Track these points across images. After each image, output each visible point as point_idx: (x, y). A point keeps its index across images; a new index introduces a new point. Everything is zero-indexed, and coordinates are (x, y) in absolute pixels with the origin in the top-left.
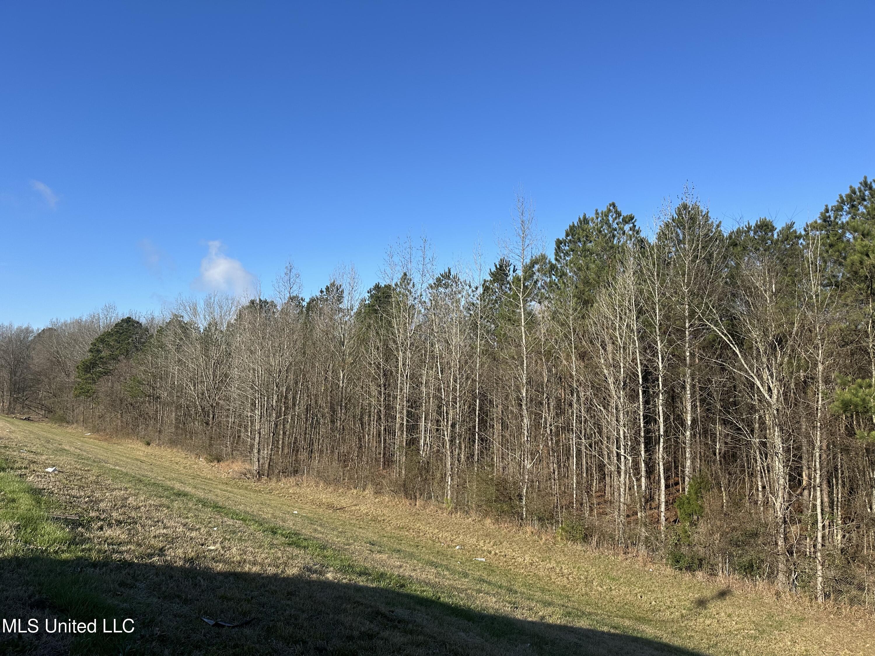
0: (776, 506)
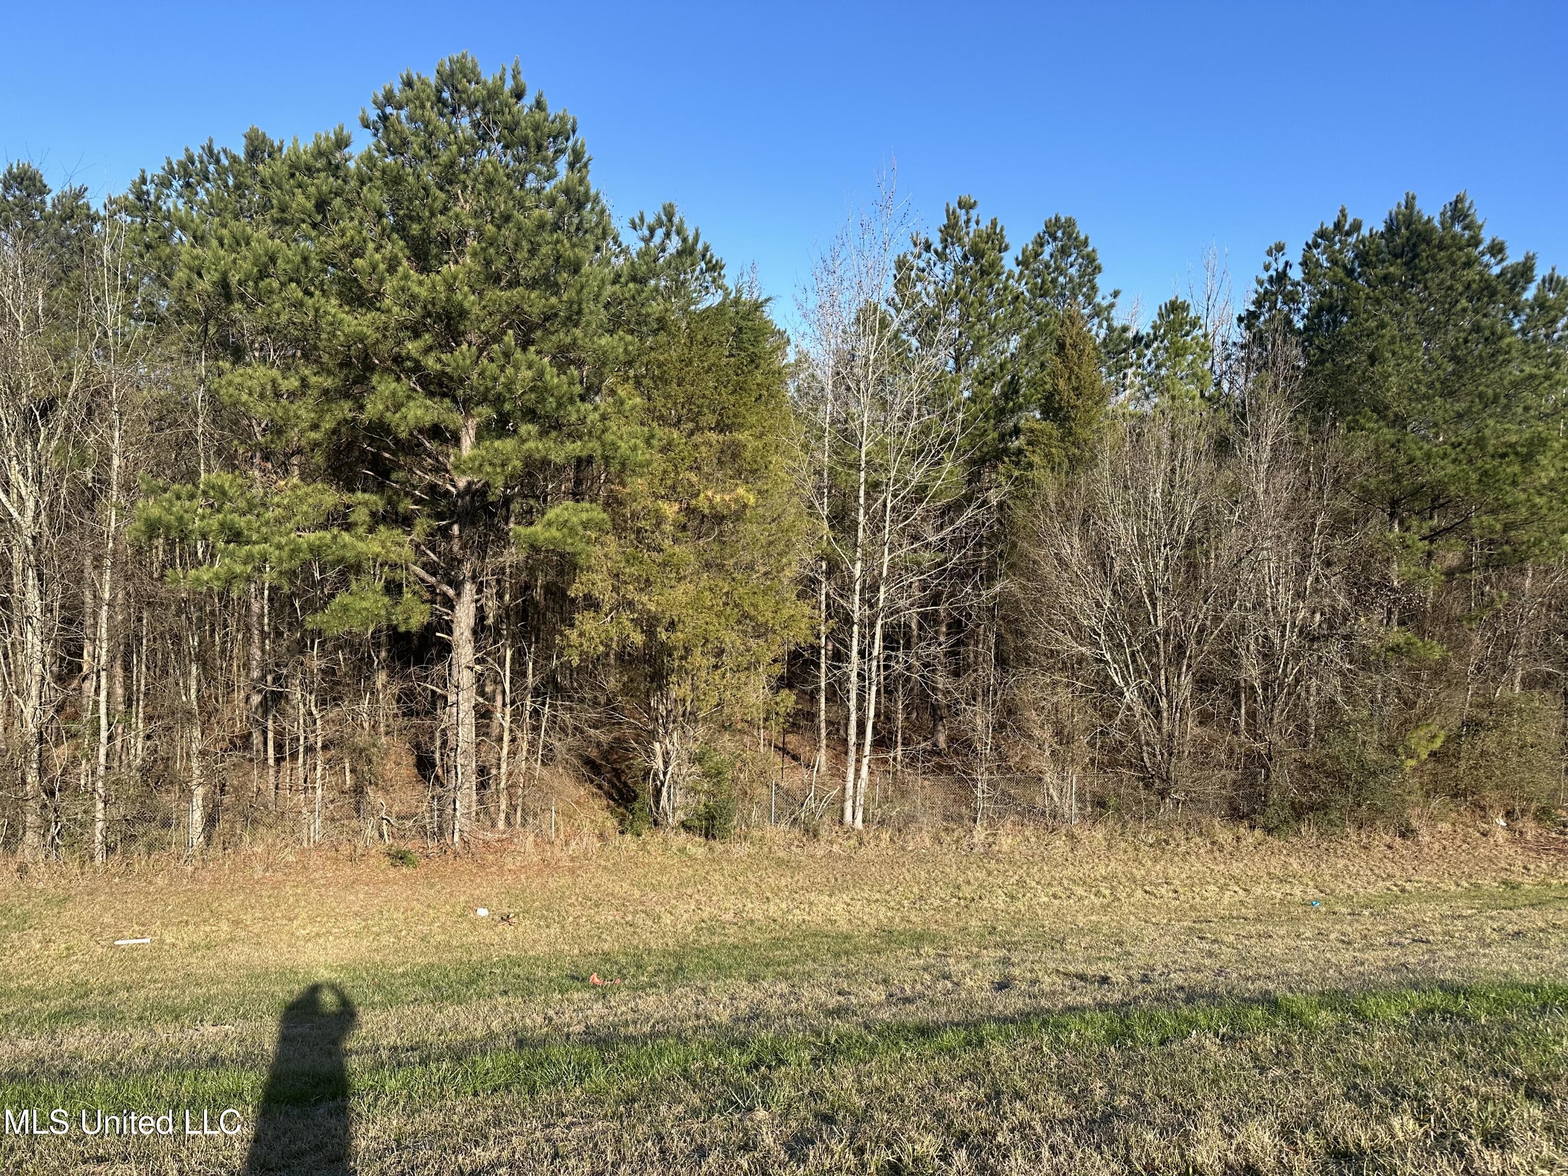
0: (25, 714)
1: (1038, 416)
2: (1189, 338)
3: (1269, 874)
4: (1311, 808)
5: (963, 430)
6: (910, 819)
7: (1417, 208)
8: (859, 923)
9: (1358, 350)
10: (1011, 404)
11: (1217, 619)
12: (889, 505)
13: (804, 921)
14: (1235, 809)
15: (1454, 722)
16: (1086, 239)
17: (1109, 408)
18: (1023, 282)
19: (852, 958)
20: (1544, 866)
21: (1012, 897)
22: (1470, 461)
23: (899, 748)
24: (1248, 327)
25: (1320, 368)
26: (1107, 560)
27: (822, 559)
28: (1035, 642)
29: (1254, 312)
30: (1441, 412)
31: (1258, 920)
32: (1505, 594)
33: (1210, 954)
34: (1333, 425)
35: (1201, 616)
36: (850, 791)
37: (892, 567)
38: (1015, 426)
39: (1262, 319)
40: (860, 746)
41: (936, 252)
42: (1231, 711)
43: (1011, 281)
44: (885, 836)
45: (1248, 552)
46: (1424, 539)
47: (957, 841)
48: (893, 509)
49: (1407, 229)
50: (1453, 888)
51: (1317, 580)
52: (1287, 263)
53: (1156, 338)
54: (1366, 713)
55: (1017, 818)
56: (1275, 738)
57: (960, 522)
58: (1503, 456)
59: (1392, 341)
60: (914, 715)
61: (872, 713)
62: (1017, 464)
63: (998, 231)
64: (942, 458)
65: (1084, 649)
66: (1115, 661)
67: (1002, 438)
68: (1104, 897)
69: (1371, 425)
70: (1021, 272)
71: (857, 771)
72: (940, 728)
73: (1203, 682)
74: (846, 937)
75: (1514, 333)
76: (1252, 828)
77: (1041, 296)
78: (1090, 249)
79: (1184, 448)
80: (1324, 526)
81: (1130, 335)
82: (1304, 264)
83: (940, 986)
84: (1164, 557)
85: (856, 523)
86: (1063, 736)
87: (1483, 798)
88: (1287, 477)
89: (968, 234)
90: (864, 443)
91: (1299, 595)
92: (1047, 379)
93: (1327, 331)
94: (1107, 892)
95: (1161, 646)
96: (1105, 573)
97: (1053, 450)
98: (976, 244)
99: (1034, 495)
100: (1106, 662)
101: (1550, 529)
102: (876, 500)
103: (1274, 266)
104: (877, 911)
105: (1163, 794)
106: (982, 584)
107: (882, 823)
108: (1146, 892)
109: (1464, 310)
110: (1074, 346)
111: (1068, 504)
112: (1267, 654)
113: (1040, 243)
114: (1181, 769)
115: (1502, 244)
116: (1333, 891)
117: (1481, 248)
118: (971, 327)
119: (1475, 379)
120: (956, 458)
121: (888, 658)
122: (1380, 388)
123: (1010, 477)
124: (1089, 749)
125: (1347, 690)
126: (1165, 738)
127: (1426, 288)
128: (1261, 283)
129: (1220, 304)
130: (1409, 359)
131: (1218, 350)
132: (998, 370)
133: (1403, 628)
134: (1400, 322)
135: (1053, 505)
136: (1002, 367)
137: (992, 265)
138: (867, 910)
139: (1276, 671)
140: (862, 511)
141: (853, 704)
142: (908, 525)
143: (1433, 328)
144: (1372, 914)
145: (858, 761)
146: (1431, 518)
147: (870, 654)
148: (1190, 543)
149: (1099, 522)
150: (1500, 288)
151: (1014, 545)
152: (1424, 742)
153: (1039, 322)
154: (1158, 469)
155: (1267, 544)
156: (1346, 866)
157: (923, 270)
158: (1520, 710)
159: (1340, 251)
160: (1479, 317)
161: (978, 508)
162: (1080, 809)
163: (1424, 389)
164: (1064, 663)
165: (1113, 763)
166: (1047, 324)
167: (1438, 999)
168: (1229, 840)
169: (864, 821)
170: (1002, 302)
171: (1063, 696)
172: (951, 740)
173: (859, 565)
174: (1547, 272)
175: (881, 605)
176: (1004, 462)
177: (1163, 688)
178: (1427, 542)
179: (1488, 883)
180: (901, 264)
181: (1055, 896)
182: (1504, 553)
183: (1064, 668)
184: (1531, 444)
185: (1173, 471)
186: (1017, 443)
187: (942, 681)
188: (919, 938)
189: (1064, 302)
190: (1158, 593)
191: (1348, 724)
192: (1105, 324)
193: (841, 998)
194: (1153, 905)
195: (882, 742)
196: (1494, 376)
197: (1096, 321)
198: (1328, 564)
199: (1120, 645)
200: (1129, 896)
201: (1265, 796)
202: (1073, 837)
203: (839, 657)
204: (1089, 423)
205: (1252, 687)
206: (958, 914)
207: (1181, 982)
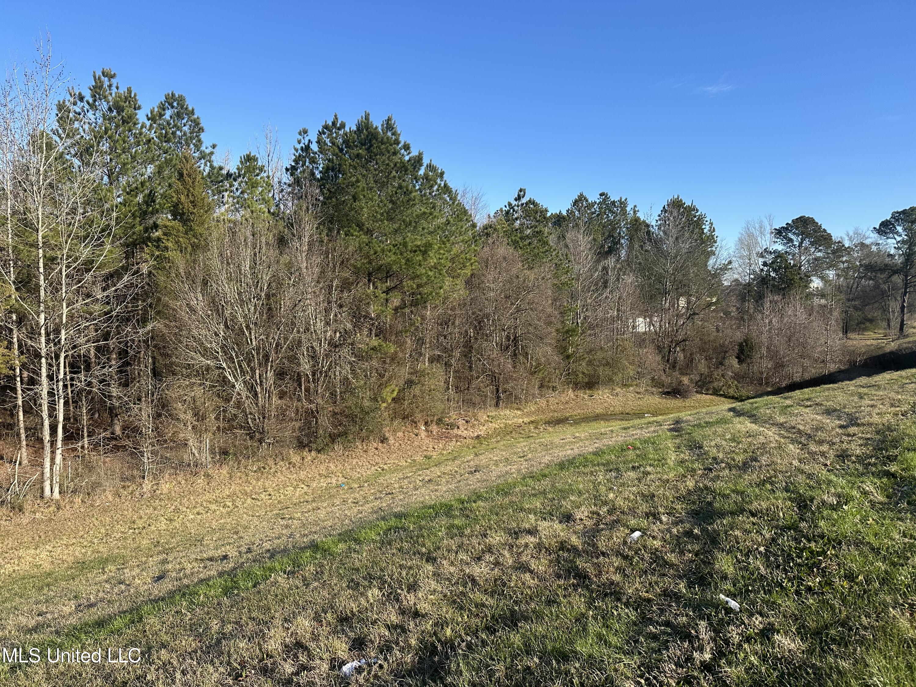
1: (170, 217)
2: (259, 177)
3: (319, 474)
4: (339, 436)
5: (117, 224)
6: (96, 485)
7: (370, 120)
8: (60, 562)
9: (348, 193)
10: (151, 208)
11: (286, 339)
12: (64, 274)
13: (14, 571)
14: (300, 443)
15: (402, 382)
16: (193, 110)
17: (215, 215)
18: (153, 131)
19: (52, 587)
20: (440, 445)
21: (171, 520)
22: (401, 254)
23: (86, 439)
24: (292, 175)
25: (330, 201)
26: (220, 307)
27: (11, 312)
28: (177, 360)
29: (294, 166)
30: (387, 228)
31: (314, 501)
32: (419, 319)
33: (287, 526)
34: (338, 232)
35: (277, 338)
36: (47, 474)
37: (71, 317)
38: (154, 223)
39: (299, 171)
40: (53, 443)
41: (88, 103)
42: (296, 389)
43: (144, 130)
44: (78, 500)
45: (299, 301)
46: (384, 292)
47: (132, 493)
48: (67, 276)
49: (367, 130)
50: (404, 463)
51: (336, 315)
52: (309, 140)
53: (239, 176)
54: (362, 382)
55: (172, 471)
56: (320, 401)
57: (120, 285)
58: (415, 251)
59: (363, 190)
60: (97, 416)
61: (61, 418)
62: (158, 247)
63: (132, 96)
64: (103, 242)
65: (209, 362)
66: (229, 368)
67: (146, 230)
68: (229, 507)
69: (356, 233)
70: (151, 125)
71: (53, 460)
72: (116, 421)
73: (280, 375)
74: (49, 574)
75: (416, 191)
76: (310, 451)
77: (166, 142)
78: (196, 116)
79: (260, 242)
80: (337, 287)
81: (224, 172)
82: (318, 142)
83: (116, 590)
84: (253, 304)
85: (38, 286)
86: (199, 416)
87: (415, 418)
88: (317, 259)
89: (111, 94)
90: (40, 229)
91: (328, 323)
92: (174, 194)
93: (332, 180)
94: (230, 504)
95: (256, 356)
96: (219, 315)
97: (181, 239)
98: (118, 102)
99: (170, 267)
100: (224, 369)
101: (435, 286)
102: (54, 270)
103: (303, 141)
104: (74, 551)
105: (261, 441)
106: (138, 325)
107: (74, 492)
108: (253, 499)
109: (394, 177)
110: (189, 176)
111: (193, 273)
112: (314, 357)
113: (163, 108)
114: (270, 425)
115: (409, 145)
116: (351, 477)
117: (400, 146)
118: (119, 156)
119: (401, 212)
120: (113, 242)
121: (72, 379)
122: (359, 214)
123: (153, 255)
124: (216, 422)
125: (353, 371)
126: (261, 408)
127: (377, 163)
128: (297, 150)
129: (275, 159)
130: (371, 199)
131: (276, 186)
132: (139, 186)
133: (378, 338)
134: (366, 180)
135: (183, 274)
136: (142, 184)
137: (130, 117)
138: (66, 552)
139: (318, 365)
140: (42, 277)
141: (45, 414)
142: (82, 287)
143: (383, 185)
144: (369, 485)
145: (53, 452)
146: (387, 282)
147: (57, 377)
148: (268, 296)
149: (213, 284)
150: (409, 167)
151: (159, 299)
152: (389, 394)
153: (165, 158)
154: (247, 254)
155: (309, 296)
156: (357, 462)
157: (79, 114)
158: (428, 374)
159: (336, 138)
160: (401, 181)
161: (133, 275)
162: (212, 458)
163: (379, 216)
164: (197, 371)
165: (231, 428)
166: (171, 160)
167: (393, 522)
168: (298, 460)
169: (60, 493)
170: (139, 142)
171: (198, 392)
172: (124, 428)
173: (42, 316)
174: (429, 162)
175: (63, 343)
176: (147, 246)
177: (258, 381)
178: (385, 294)
179: (419, 458)
180: (61, 107)
181: (198, 514)
182: (418, 299)
183: (198, 374)
184: (426, 246)
185: (255, 254)
186: (157, 234)
187: (115, 391)
188: (104, 562)
189: (182, 147)
190: (251, 326)
191: (354, 389)
192: (208, 164)
193: (40, 618)
194: (257, 505)
195: (70, 437)
196: (409, 211)
197: (203, 161)
198: (341, 306)
199: (231, 358)
200: (243, 504)
201: (316, 433)
202: (208, 475)
203: (33, 382)
204: (203, 224)
205: (307, 375)
206: (134, 539)
207: (268, 547)
